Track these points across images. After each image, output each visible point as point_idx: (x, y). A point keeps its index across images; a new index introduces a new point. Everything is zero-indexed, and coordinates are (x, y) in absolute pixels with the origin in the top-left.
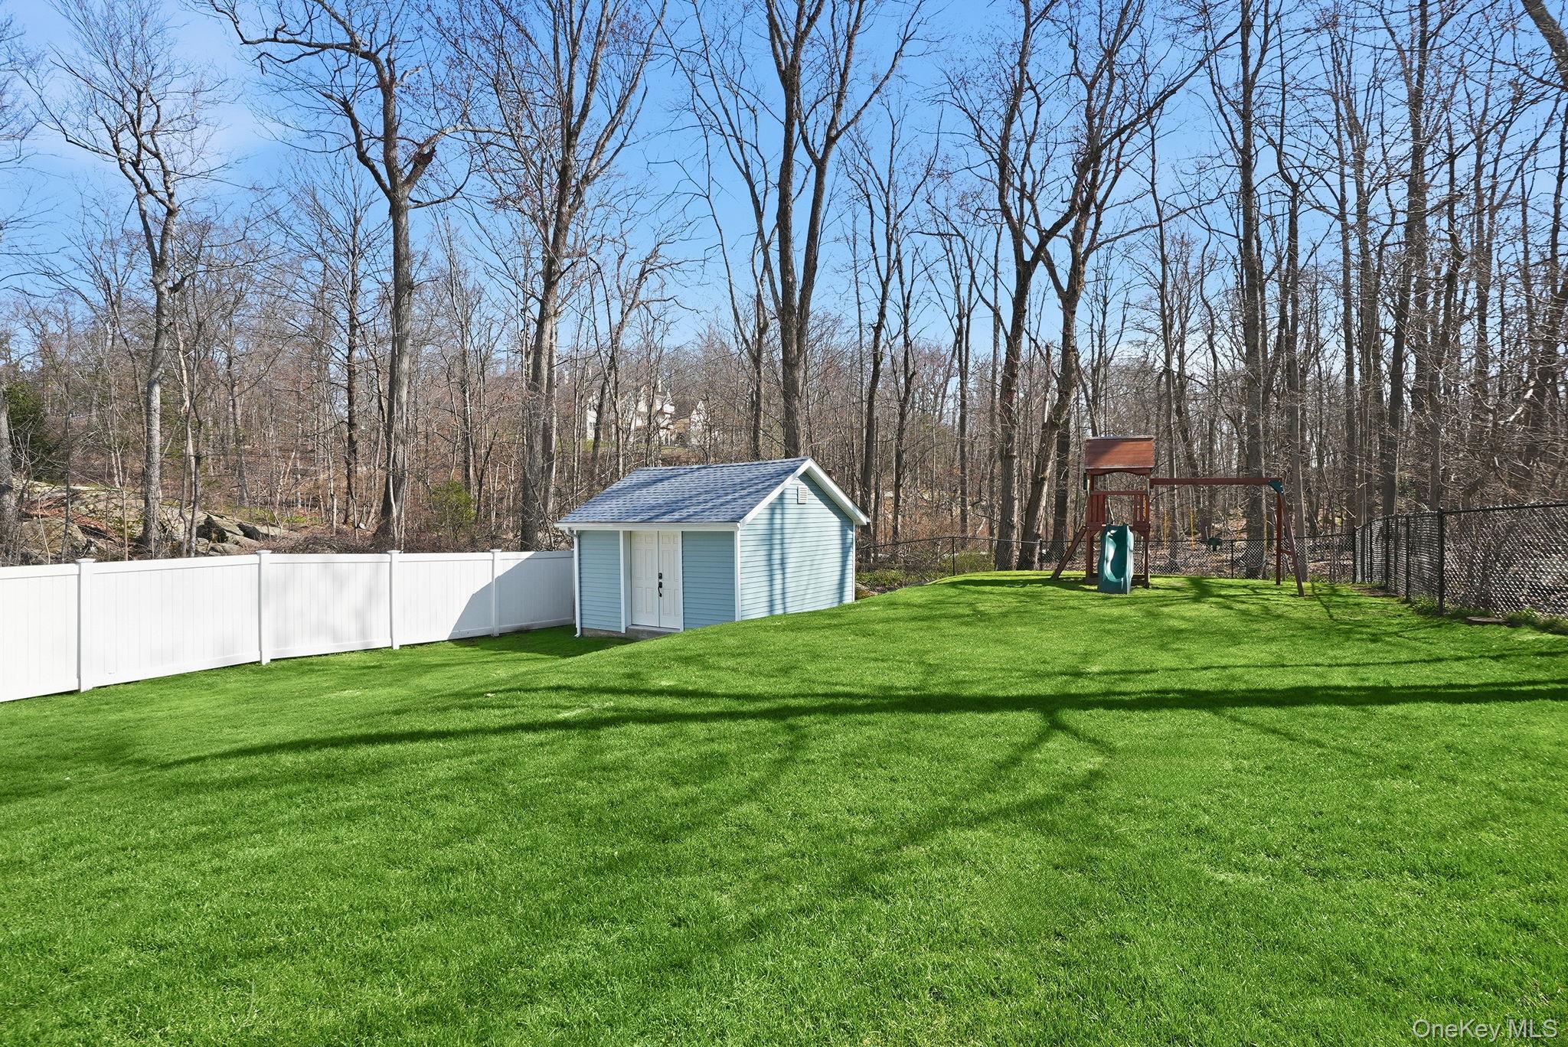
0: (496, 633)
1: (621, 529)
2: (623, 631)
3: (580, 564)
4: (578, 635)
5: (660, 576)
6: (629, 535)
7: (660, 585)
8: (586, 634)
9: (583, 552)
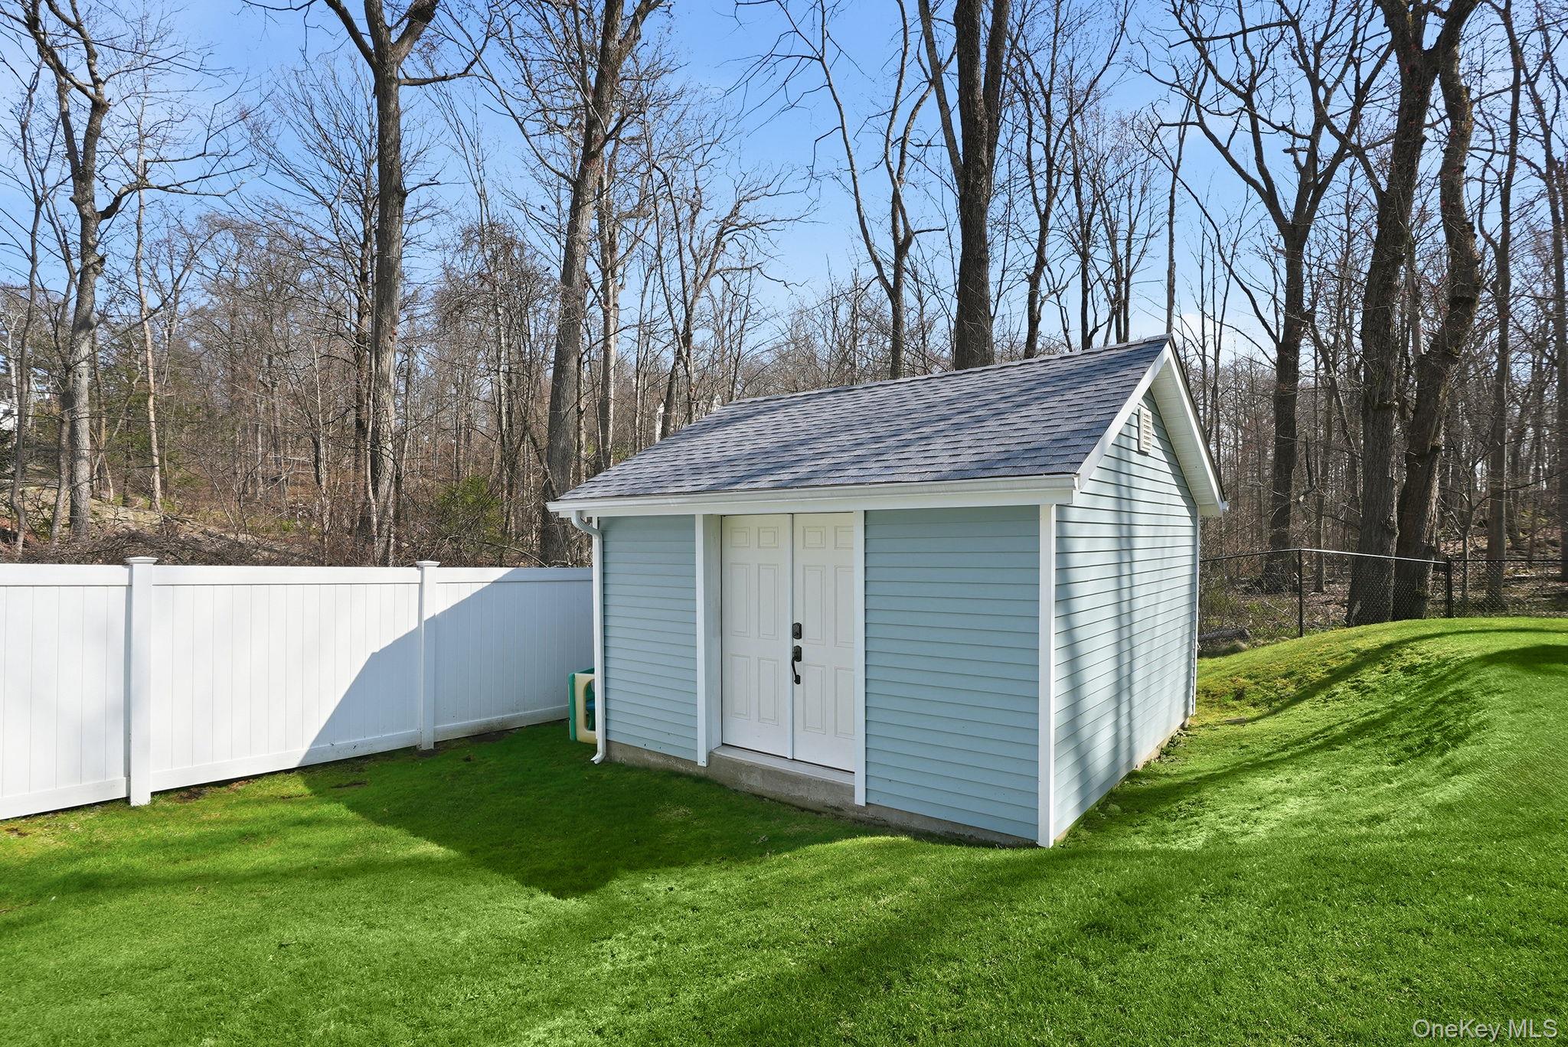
0: (427, 744)
1: (701, 508)
2: (702, 761)
3: (604, 596)
4: (597, 758)
5: (797, 632)
6: (719, 524)
7: (797, 655)
8: (618, 756)
9: (610, 568)
